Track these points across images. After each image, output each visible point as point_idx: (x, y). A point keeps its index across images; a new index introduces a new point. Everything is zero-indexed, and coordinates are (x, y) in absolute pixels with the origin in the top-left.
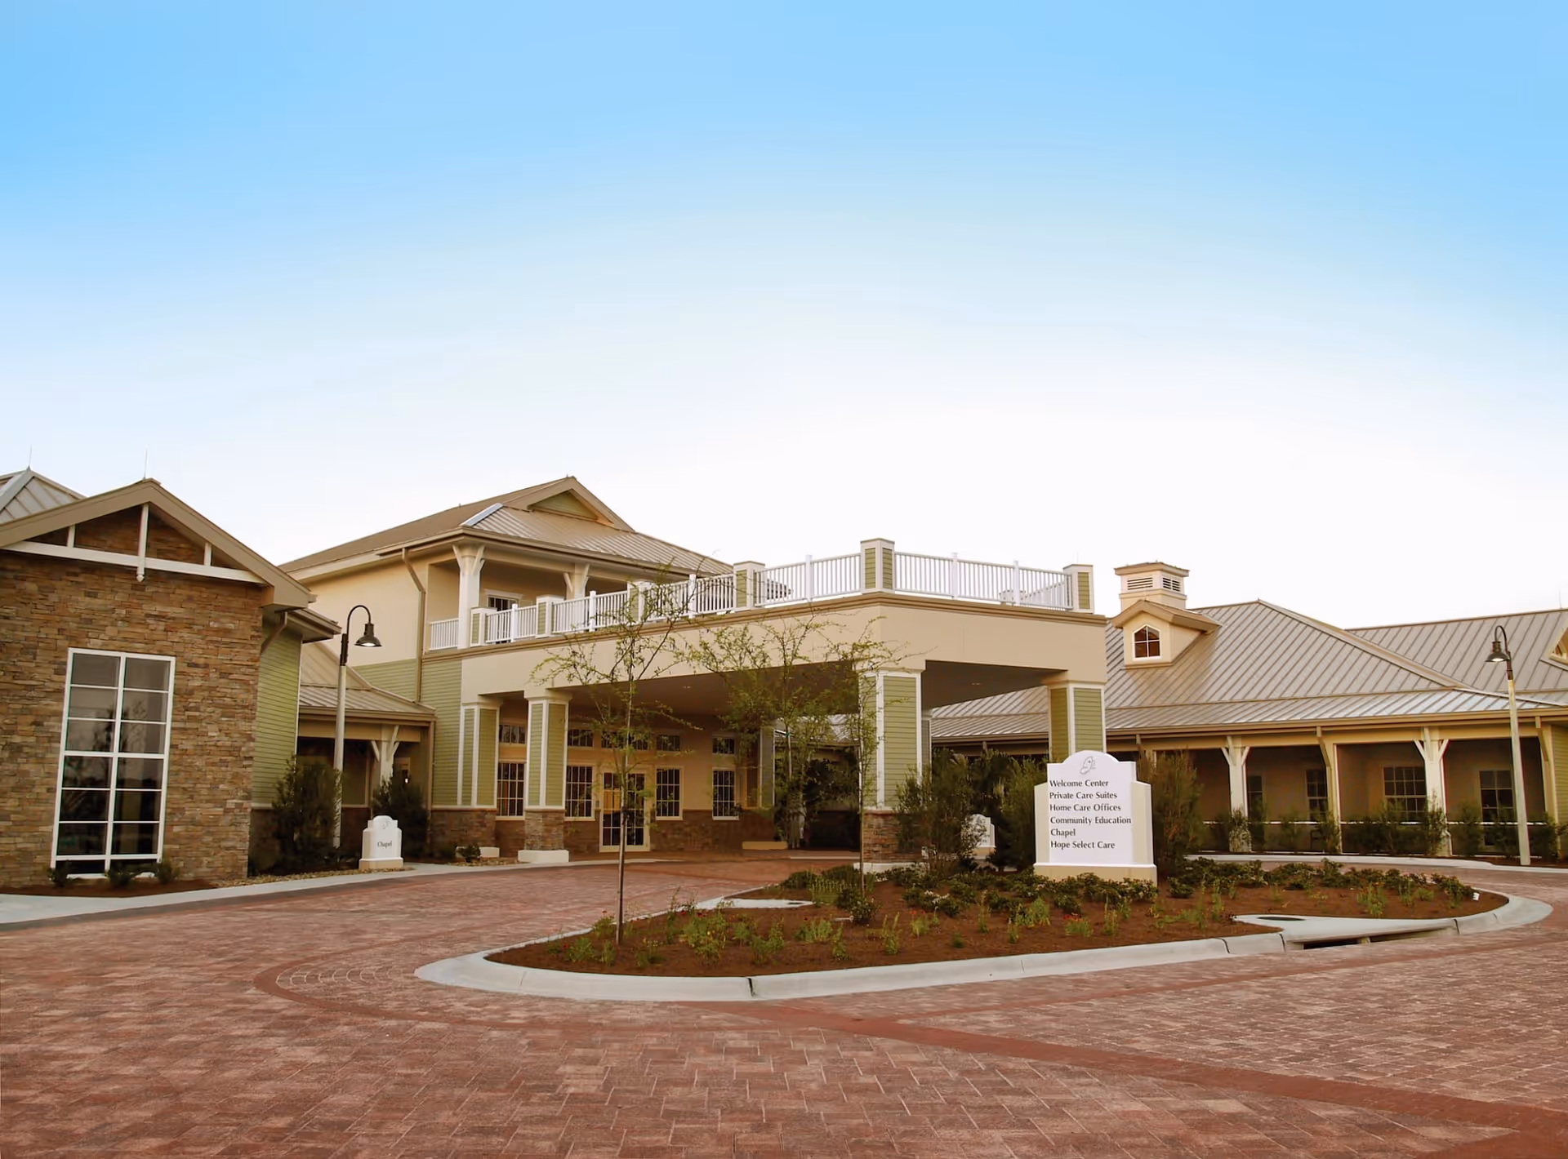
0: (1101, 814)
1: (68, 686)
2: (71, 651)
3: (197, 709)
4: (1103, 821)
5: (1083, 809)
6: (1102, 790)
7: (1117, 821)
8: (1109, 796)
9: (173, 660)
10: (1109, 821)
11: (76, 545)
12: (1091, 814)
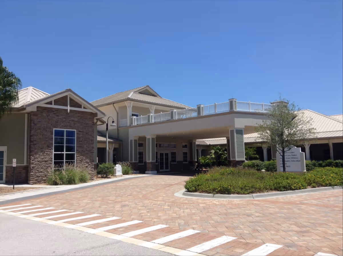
0: (293, 159)
1: (54, 137)
2: (54, 129)
3: (82, 141)
4: (293, 161)
5: (288, 158)
6: (293, 154)
7: (297, 161)
8: (294, 155)
9: (76, 130)
10: (295, 161)
11: (54, 105)
12: (290, 160)
